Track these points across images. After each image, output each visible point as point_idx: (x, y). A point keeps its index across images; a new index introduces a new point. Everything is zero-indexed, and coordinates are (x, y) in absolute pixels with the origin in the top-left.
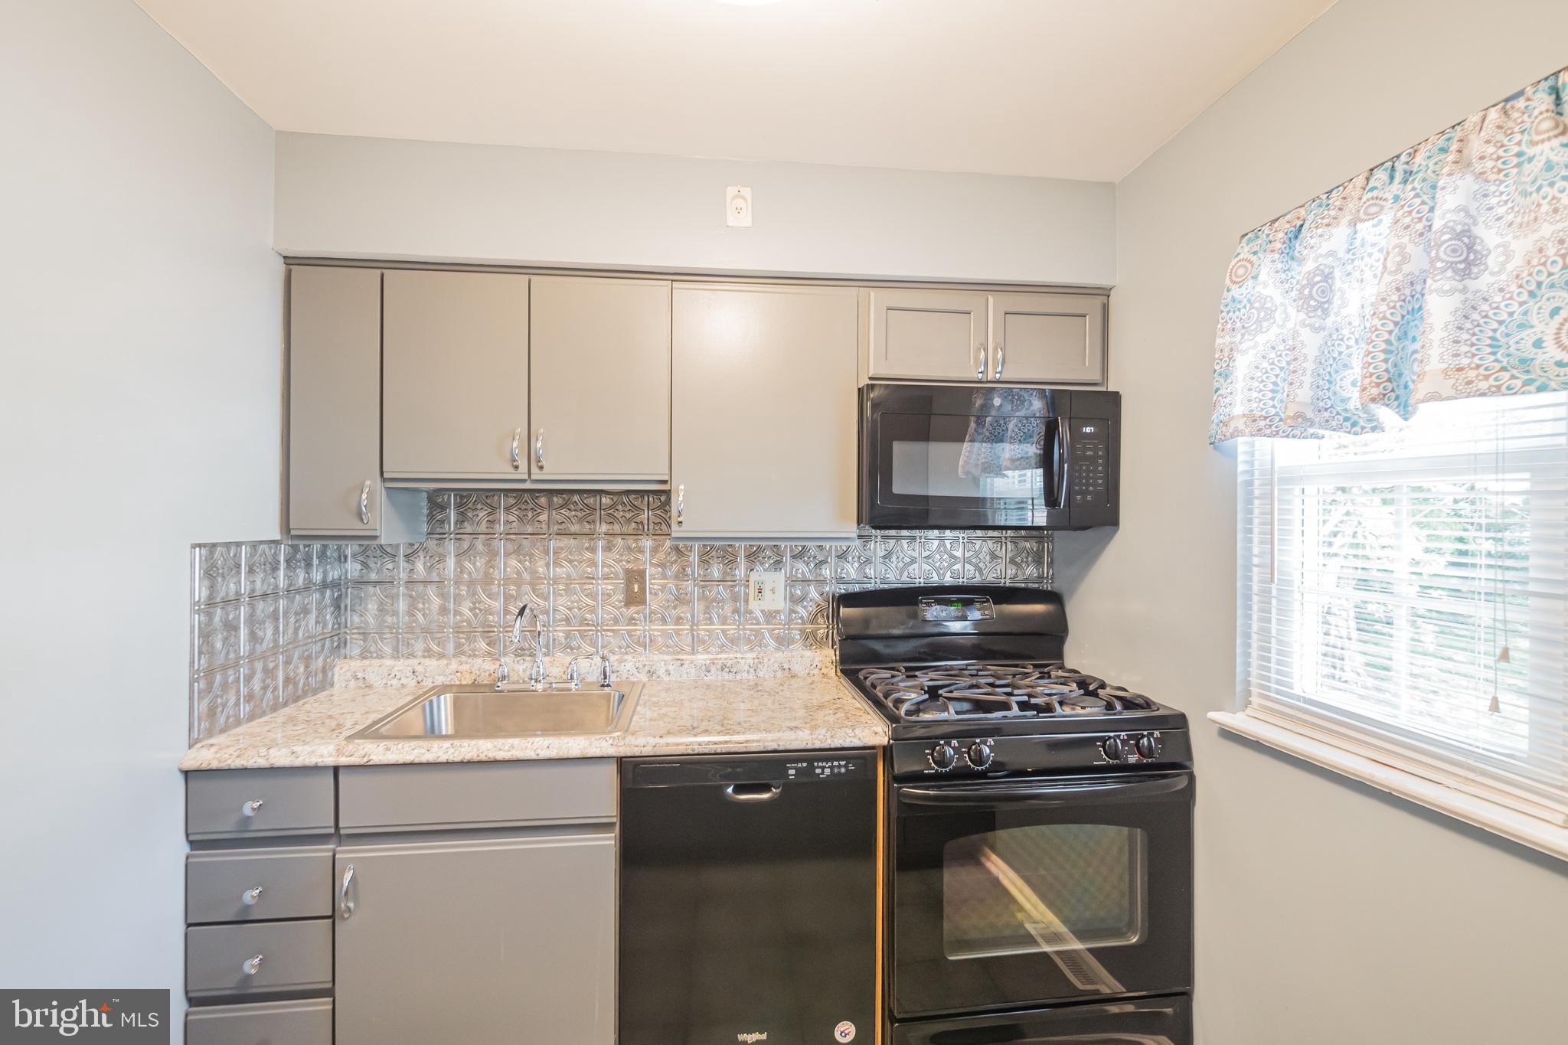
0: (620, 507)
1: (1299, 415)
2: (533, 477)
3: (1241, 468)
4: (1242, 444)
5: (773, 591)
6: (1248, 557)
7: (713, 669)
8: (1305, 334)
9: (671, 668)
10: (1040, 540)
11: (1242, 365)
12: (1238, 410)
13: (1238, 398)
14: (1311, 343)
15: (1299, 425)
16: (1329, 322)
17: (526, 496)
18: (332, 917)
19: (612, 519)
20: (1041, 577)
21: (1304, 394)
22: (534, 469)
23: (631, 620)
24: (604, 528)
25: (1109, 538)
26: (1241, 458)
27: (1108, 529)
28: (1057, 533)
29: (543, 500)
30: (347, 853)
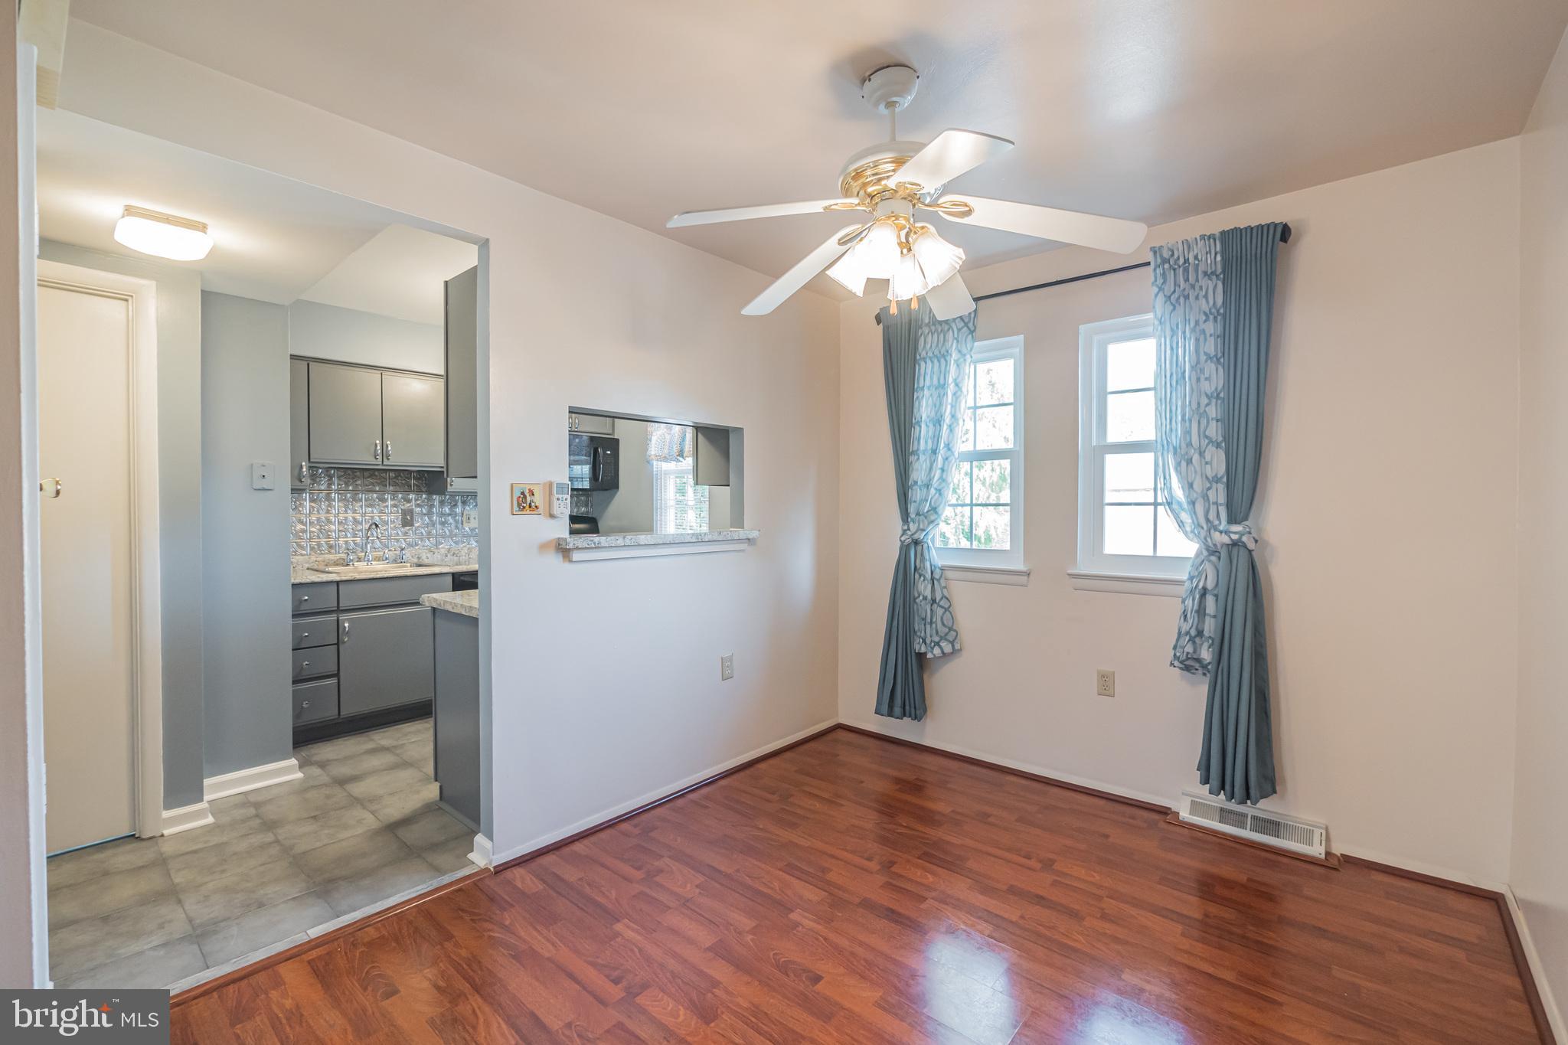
0: (399, 478)
1: (665, 457)
2: (384, 463)
3: (655, 470)
4: (655, 463)
5: (475, 518)
6: (657, 507)
7: (449, 555)
8: (666, 435)
9: (428, 555)
10: (587, 496)
11: (654, 439)
12: (653, 453)
13: (653, 449)
14: (668, 437)
15: (666, 459)
16: (672, 432)
17: (349, 472)
18: (338, 644)
19: (396, 484)
20: (587, 512)
21: (666, 451)
22: (385, 459)
23: (405, 534)
24: (391, 488)
25: (616, 493)
26: (654, 466)
27: (615, 490)
28: (595, 493)
29: (358, 474)
30: (342, 617)
